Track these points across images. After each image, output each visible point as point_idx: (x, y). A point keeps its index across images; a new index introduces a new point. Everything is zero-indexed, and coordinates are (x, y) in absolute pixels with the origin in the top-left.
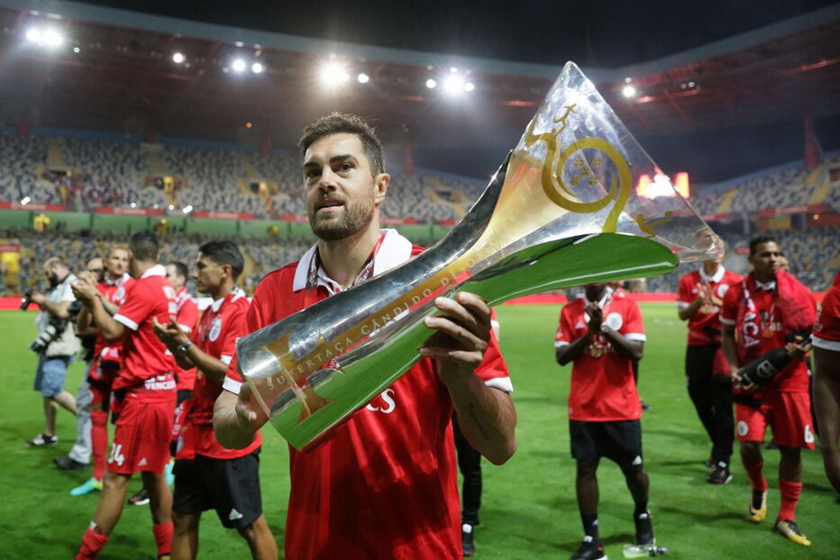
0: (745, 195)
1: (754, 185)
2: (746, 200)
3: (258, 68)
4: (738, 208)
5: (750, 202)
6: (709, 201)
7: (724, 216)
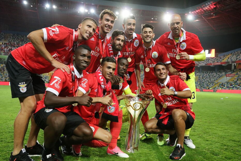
0: (233, 56)
1: (237, 53)
2: (233, 58)
3: (54, 7)
4: (229, 60)
5: (234, 58)
6: (220, 58)
7: (224, 63)
